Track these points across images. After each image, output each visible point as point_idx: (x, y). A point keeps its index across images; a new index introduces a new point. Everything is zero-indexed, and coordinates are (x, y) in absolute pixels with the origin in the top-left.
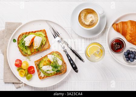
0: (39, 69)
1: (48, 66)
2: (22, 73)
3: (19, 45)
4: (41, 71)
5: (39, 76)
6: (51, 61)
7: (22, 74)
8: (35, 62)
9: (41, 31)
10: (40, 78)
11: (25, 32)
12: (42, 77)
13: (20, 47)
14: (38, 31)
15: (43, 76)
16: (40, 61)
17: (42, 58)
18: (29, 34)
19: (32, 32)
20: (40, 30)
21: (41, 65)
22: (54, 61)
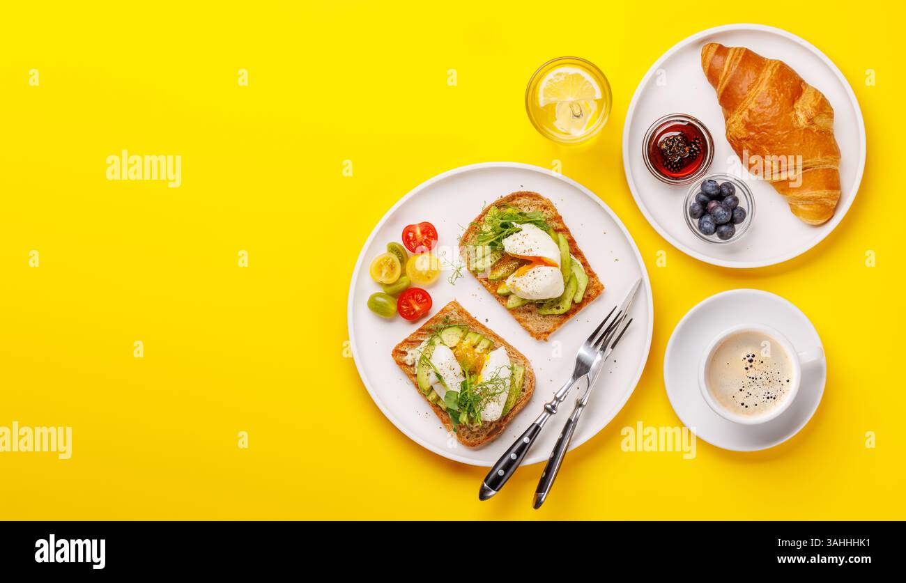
0: (432, 331)
1: (458, 369)
2: (385, 270)
3: (494, 211)
4: (424, 344)
5: (401, 344)
6: (483, 372)
7: (381, 272)
8: (455, 304)
9: (591, 274)
10: (398, 352)
11: (560, 213)
12: (405, 358)
13: (487, 218)
14: (585, 264)
15: (408, 359)
16: (468, 324)
17: (483, 327)
18: (557, 231)
19: (571, 242)
20: (594, 269)
21: (451, 336)
22: (490, 386)
